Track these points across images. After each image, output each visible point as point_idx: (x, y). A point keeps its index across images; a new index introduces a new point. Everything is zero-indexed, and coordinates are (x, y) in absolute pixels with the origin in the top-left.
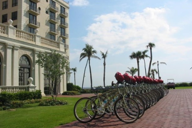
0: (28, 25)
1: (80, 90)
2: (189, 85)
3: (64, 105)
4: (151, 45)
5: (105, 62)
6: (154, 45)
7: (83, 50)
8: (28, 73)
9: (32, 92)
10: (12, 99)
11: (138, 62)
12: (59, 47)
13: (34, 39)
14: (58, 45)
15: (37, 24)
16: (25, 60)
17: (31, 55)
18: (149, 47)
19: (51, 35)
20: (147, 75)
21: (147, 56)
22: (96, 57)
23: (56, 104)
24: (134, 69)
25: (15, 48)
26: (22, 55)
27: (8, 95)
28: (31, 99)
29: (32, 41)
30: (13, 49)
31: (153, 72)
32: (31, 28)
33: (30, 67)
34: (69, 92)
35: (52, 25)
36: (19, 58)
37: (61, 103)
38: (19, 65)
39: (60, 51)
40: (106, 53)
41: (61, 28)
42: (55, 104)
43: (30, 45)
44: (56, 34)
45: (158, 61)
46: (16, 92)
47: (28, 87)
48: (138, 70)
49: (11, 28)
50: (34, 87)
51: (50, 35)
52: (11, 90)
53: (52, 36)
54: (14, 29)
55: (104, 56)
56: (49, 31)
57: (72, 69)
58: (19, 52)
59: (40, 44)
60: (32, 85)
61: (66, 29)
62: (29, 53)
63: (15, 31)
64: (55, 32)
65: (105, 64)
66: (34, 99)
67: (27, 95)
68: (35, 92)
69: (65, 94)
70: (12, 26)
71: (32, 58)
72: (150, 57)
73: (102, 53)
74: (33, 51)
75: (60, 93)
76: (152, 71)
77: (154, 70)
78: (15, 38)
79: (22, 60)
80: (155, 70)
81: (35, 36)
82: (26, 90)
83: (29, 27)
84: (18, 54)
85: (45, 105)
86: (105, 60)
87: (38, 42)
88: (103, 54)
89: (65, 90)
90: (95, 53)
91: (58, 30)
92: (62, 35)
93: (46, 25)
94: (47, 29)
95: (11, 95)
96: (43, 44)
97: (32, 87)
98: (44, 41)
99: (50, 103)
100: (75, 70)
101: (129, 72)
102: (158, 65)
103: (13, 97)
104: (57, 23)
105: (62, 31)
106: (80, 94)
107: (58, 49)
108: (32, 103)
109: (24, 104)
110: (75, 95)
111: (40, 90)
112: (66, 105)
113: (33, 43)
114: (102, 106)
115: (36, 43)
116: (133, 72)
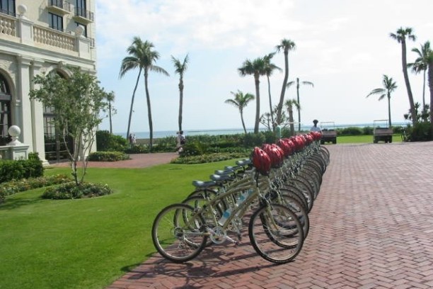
1: (124, 145)
2: (363, 132)
3: (102, 194)
4: (287, 45)
5: (181, 82)
6: (293, 44)
8: (5, 112)
9: (20, 161)
11: (257, 83)
12: (76, 49)
13: (15, 30)
14: (75, 43)
17: (10, 69)
18: (281, 48)
19: (52, 14)
20: (273, 109)
22: (160, 70)
23: (85, 194)
24: (244, 95)
28: (20, 178)
29: (13, 34)
31: (291, 107)
33: (9, 99)
34: (103, 155)
37: (96, 191)
40: (185, 61)
42: (81, 193)
43: (7, 46)
44: (63, 13)
45: (298, 80)
47: (10, 150)
50: (24, 149)
51: (50, 15)
53: (55, 17)
55: (180, 69)
56: (47, 5)
59: (32, 43)
60: (17, 143)
61: (88, 1)
62: (5, 65)
64: (62, 7)
65: (181, 87)
66: (27, 178)
67: (11, 170)
68: (27, 160)
69: (93, 158)
71: (13, 76)
73: (175, 60)
74: (16, 60)
75: (82, 157)
76: (289, 103)
77: (292, 100)
80: (295, 101)
81: (18, 21)
82: (4, 155)
85: (60, 198)
86: (181, 78)
87: (27, 37)
88: (178, 64)
89: (94, 149)
90: (156, 57)
91: (69, 3)
92: (78, 15)
96: (36, 42)
97: (20, 149)
98: (38, 34)
99: (69, 192)
100: (110, 97)
101: (236, 101)
102: (298, 87)
105: (79, 6)
106: (128, 159)
107: (75, 54)
108: (23, 190)
109: (6, 195)
110: (117, 160)
111: (37, 153)
112: (107, 196)
113: (15, 40)
114: (219, 225)
115: (21, 41)
116: (241, 101)
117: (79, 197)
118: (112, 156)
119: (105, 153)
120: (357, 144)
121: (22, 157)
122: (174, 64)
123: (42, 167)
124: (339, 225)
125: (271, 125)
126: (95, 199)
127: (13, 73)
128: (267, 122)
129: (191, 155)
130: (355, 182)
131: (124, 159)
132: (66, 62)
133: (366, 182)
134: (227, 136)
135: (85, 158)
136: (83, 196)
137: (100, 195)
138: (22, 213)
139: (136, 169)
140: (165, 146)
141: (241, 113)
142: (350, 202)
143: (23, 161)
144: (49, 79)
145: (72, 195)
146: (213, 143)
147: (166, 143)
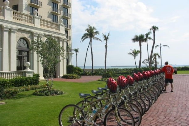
0: (29, 4)
1: (81, 72)
3: (59, 94)
4: (155, 29)
5: (106, 44)
6: (157, 28)
7: (86, 30)
8: (26, 56)
9: (29, 77)
10: (7, 86)
11: (140, 45)
12: (59, 29)
13: (32, 21)
14: (58, 27)
15: (39, 4)
16: (23, 43)
17: (29, 37)
18: (152, 30)
20: (149, 58)
21: (150, 38)
22: (98, 39)
23: (51, 94)
24: (136, 51)
25: (12, 31)
26: (20, 37)
27: (3, 82)
28: (28, 85)
29: (31, 23)
30: (10, 31)
31: (156, 57)
32: (32, 7)
33: (28, 50)
34: (69, 76)
35: (54, 4)
36: (16, 40)
37: (56, 93)
38: (17, 49)
39: (60, 34)
40: (108, 35)
41: (64, 8)
44: (58, 14)
45: (161, 44)
46: (12, 78)
47: (25, 72)
48: (140, 52)
49: (7, 9)
51: (53, 15)
52: (6, 76)
54: (10, 10)
55: (106, 39)
56: (51, 11)
57: (74, 50)
58: (16, 35)
59: (39, 27)
60: (29, 70)
61: (69, 9)
62: (27, 36)
63: (12, 12)
64: (57, 12)
65: (106, 47)
66: (30, 85)
67: (24, 81)
68: (32, 77)
69: (64, 77)
70: (9, 7)
71: (30, 41)
72: (152, 39)
73: (104, 35)
74: (32, 34)
75: (60, 76)
76: (155, 55)
78: (12, 20)
79: (20, 42)
80: (157, 54)
81: (34, 17)
82: (22, 75)
83: (31, 7)
84: (15, 37)
85: (40, 95)
86: (106, 43)
87: (37, 24)
88: (105, 37)
89: (65, 73)
90: (98, 34)
91: (61, 10)
92: (64, 15)
93: (49, 4)
94: (49, 8)
95: (6, 82)
96: (41, 26)
97: (29, 72)
98: (43, 23)
99: (44, 93)
100: (77, 51)
101: (132, 54)
102: (161, 48)
103: (8, 84)
104: (60, 3)
105: (65, 11)
106: (80, 78)
107: (58, 31)
108: (27, 90)
109: (18, 92)
110: (75, 78)
111: (39, 74)
112: (61, 95)
113: (32, 25)
114: (91, 117)
115: (34, 25)
116: (135, 54)
117: (48, 95)
118: (73, 76)
119: (70, 75)
120: (186, 75)
121: (30, 76)
122: (103, 36)
123: (38, 80)
124: (161, 119)
125: (148, 64)
126: (55, 96)
127: (30, 39)
128: (146, 63)
129: (107, 77)
130: (178, 95)
131: (78, 78)
132: (54, 35)
133: (184, 95)
134: (126, 69)
135: (61, 77)
136: (50, 94)
137: (58, 95)
138: (19, 101)
139: (81, 83)
140: (98, 73)
141: (135, 59)
142: (172, 106)
143: (30, 77)
144: (38, 42)
145: (45, 94)
146: (120, 72)
147: (99, 71)
